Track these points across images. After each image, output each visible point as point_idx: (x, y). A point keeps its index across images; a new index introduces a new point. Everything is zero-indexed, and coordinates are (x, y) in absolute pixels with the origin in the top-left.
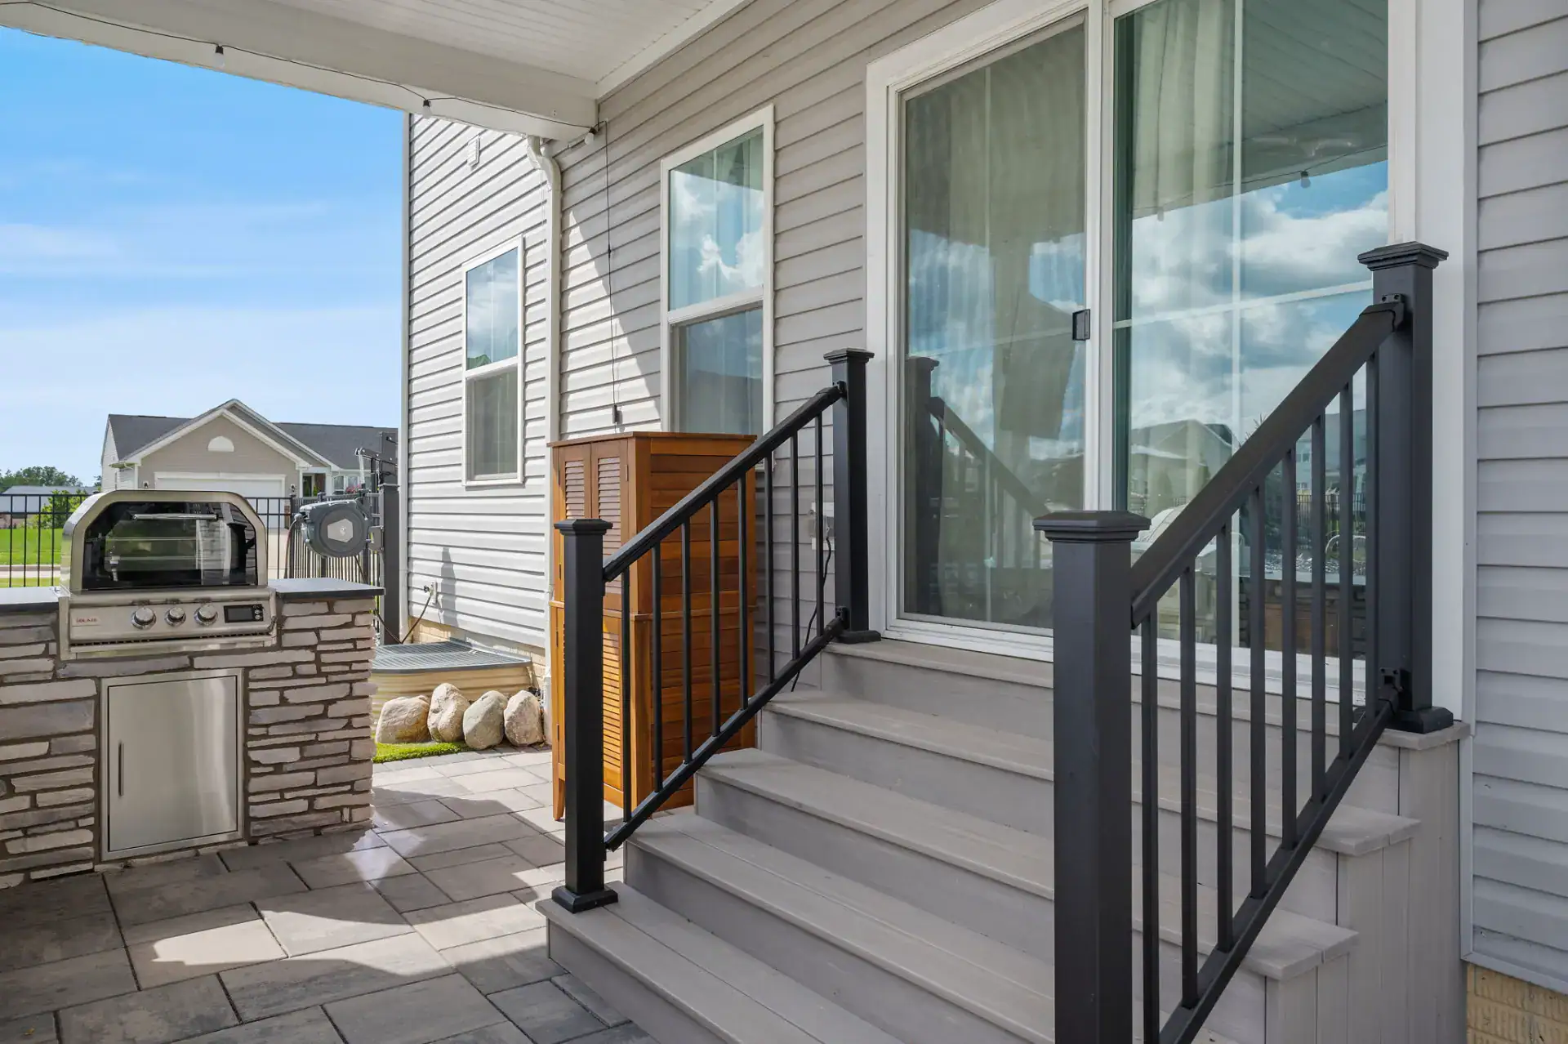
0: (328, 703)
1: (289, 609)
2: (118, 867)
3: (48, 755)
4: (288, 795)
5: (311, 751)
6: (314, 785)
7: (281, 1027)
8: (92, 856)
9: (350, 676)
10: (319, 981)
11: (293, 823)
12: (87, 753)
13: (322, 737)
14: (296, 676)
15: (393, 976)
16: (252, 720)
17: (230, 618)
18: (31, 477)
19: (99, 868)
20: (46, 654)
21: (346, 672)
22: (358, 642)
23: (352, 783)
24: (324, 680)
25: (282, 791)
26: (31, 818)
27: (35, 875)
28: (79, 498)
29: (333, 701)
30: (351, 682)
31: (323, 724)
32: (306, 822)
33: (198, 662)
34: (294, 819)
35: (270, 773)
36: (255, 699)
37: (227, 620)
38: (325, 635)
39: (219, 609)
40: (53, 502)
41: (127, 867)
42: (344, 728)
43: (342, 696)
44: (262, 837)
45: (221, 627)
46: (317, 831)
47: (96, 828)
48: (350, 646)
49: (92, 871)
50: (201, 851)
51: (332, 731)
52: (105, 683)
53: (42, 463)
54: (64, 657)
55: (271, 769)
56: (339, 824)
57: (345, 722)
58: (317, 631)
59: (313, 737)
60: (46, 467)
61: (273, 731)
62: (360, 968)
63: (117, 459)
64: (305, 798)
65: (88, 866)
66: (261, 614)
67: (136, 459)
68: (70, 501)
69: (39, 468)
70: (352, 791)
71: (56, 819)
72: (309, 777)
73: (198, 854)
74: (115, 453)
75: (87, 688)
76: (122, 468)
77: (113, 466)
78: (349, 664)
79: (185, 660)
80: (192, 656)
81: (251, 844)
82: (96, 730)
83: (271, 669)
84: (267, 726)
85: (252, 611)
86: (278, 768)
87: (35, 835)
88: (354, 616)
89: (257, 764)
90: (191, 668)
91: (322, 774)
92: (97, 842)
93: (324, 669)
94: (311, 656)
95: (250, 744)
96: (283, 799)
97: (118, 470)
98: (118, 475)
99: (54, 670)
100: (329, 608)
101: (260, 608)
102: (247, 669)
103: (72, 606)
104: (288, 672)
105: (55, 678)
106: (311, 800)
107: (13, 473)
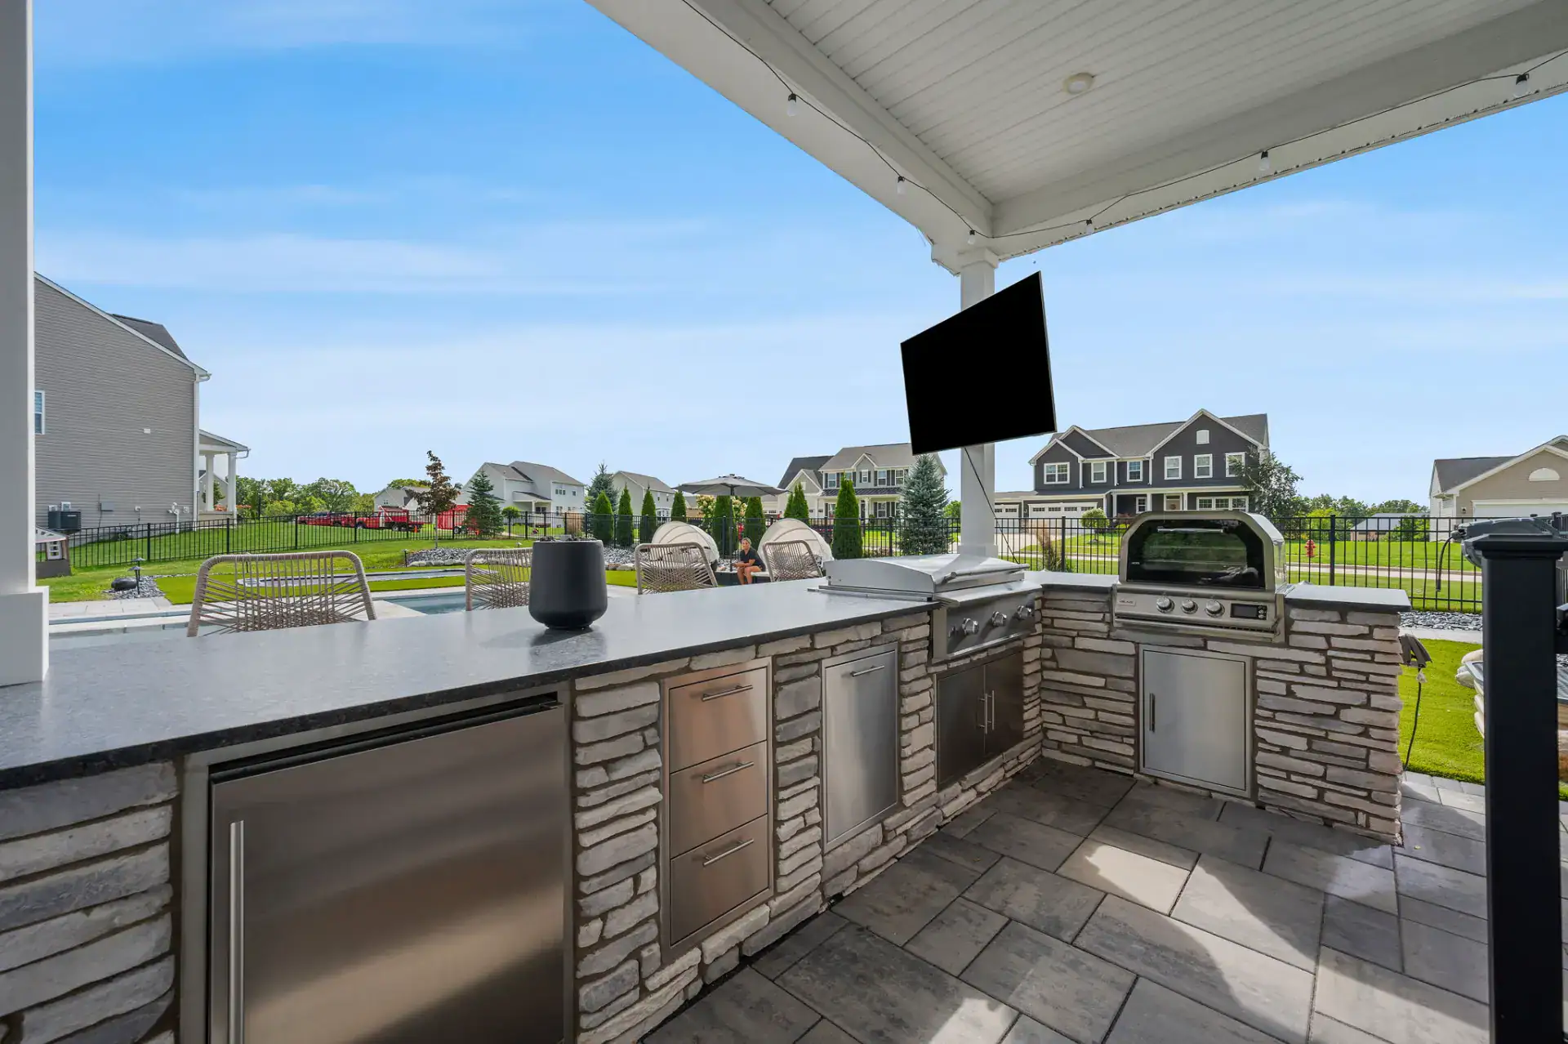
0: (1341, 706)
1: (1294, 613)
2: (1150, 781)
3: (1104, 688)
4: (1294, 778)
5: (1317, 745)
6: (1323, 778)
7: (1089, 969)
8: (1133, 766)
9: (1365, 686)
10: (1163, 954)
11: (1300, 804)
12: (1130, 693)
13: (1331, 736)
14: (1302, 673)
15: (1231, 998)
16: (1260, 702)
17: (1236, 614)
18: (1391, 506)
19: (1137, 775)
20: (1102, 621)
21: (1362, 682)
22: (1377, 655)
23: (1370, 791)
24: (1335, 684)
25: (1289, 773)
26: (1095, 726)
27: (1098, 764)
28: (1423, 520)
29: (1348, 706)
30: (1369, 693)
31: (1332, 725)
32: (1316, 810)
33: (1211, 645)
34: (1302, 801)
35: (1277, 753)
36: (1262, 685)
37: (1233, 615)
38: (1335, 642)
39: (1227, 605)
40: (1401, 523)
41: (1156, 783)
42: (1360, 735)
43: (1356, 704)
44: (1271, 805)
45: (1226, 618)
46: (1328, 823)
47: (1136, 746)
48: (1368, 657)
49: (1132, 776)
50: (1213, 794)
51: (1343, 733)
52: (1142, 647)
53: (1399, 497)
54: (1115, 625)
55: (1278, 749)
56: (1352, 825)
57: (1360, 729)
58: (1328, 637)
59: (1322, 734)
60: (1402, 501)
61: (1279, 716)
62: (1211, 967)
63: (1440, 492)
64: (1314, 787)
65: (1131, 772)
66: (1265, 614)
67: (1455, 491)
68: (1417, 523)
69: (1396, 502)
70: (1368, 798)
71: (1109, 731)
72: (1319, 770)
73: (1211, 797)
74: (1439, 488)
75: (1129, 649)
76: (1444, 498)
77: (1437, 497)
78: (1367, 674)
79: (1200, 642)
80: (1206, 639)
81: (1258, 807)
82: (1136, 678)
83: (1278, 663)
84: (1275, 711)
85: (1257, 611)
86: (1285, 751)
87: (1097, 738)
88: (1371, 628)
89: (1263, 741)
90: (1205, 648)
91: (1332, 771)
92: (1136, 757)
93: (1334, 674)
94: (1321, 659)
95: (1257, 722)
96: (1288, 779)
97: (1441, 499)
98: (1442, 504)
99: (1109, 631)
100: (1341, 617)
101: (1265, 609)
102: (1255, 659)
103: (1121, 591)
104: (1295, 668)
105: (1109, 638)
106: (1321, 791)
107: (1377, 505)
